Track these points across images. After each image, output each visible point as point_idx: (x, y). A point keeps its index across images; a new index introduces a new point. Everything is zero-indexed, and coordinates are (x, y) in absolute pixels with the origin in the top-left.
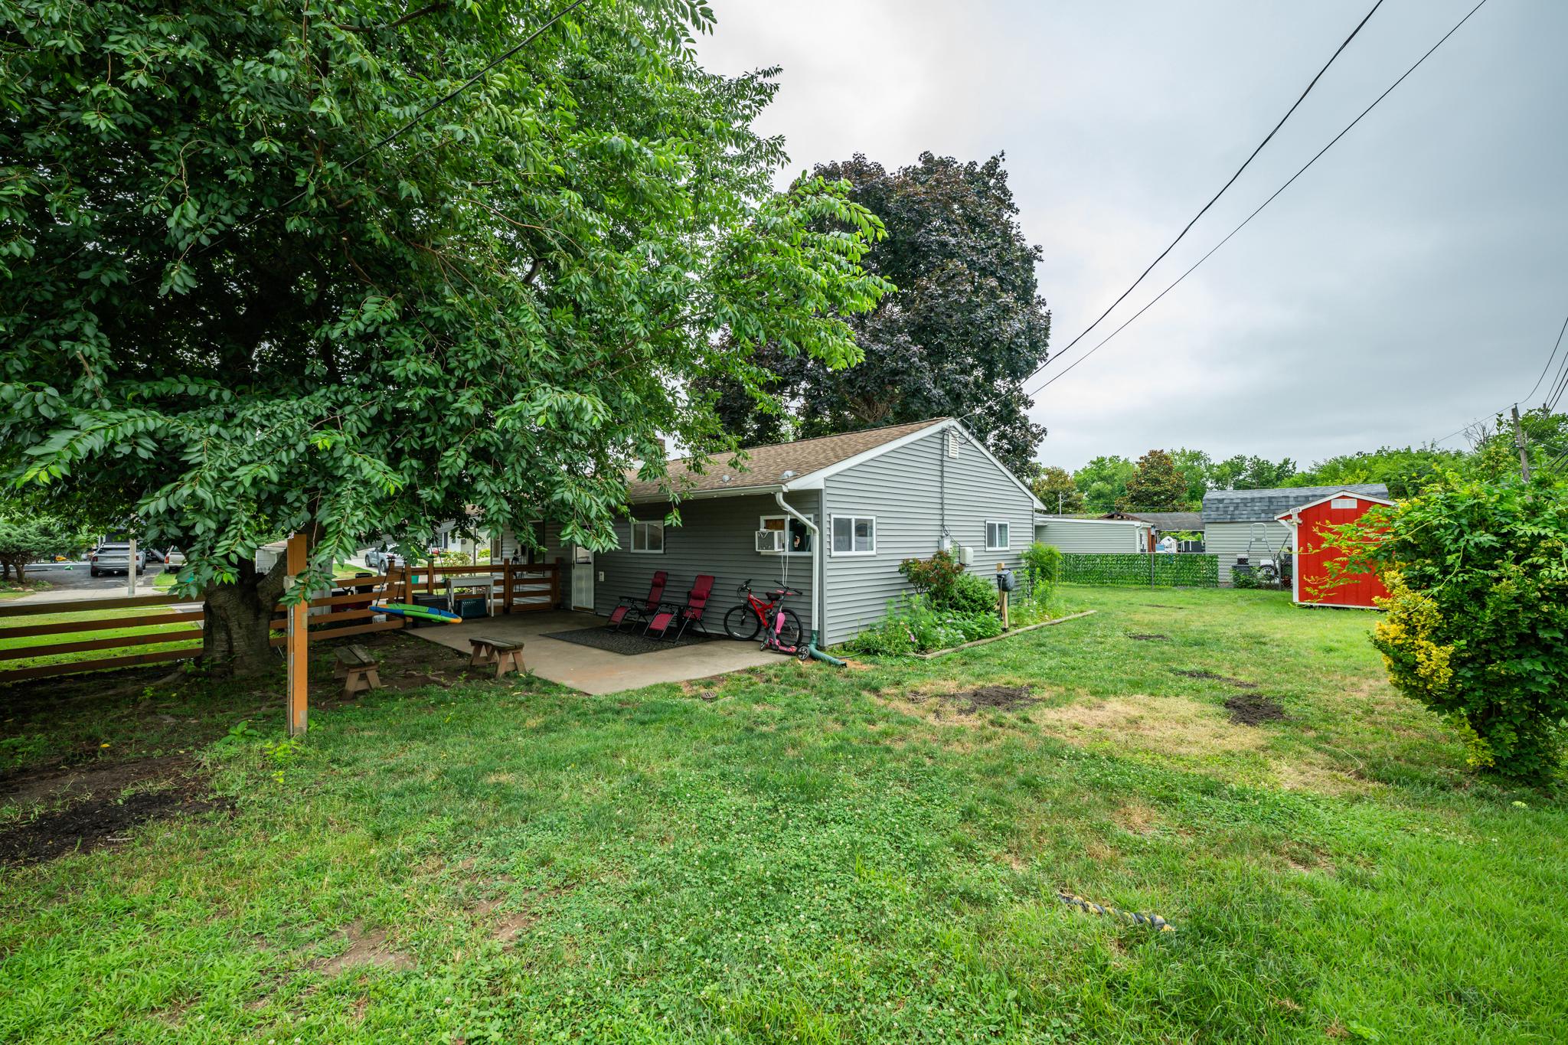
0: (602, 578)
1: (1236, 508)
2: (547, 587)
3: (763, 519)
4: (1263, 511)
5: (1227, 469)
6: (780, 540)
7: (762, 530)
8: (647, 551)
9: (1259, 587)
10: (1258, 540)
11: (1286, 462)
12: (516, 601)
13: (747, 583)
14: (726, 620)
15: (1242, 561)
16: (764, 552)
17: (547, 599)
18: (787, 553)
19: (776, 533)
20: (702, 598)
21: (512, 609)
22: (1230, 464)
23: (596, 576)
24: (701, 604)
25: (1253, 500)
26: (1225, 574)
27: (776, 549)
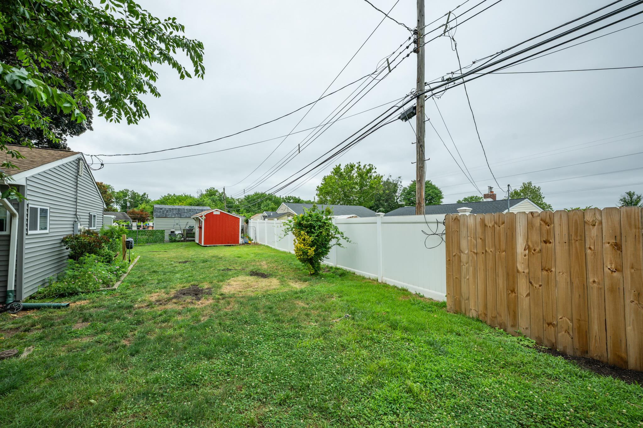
1: (167, 212)
4: (177, 213)
5: (122, 194)
9: (179, 241)
10: (177, 224)
11: (145, 194)
15: (172, 232)
22: (122, 192)
25: (173, 209)
26: (167, 238)
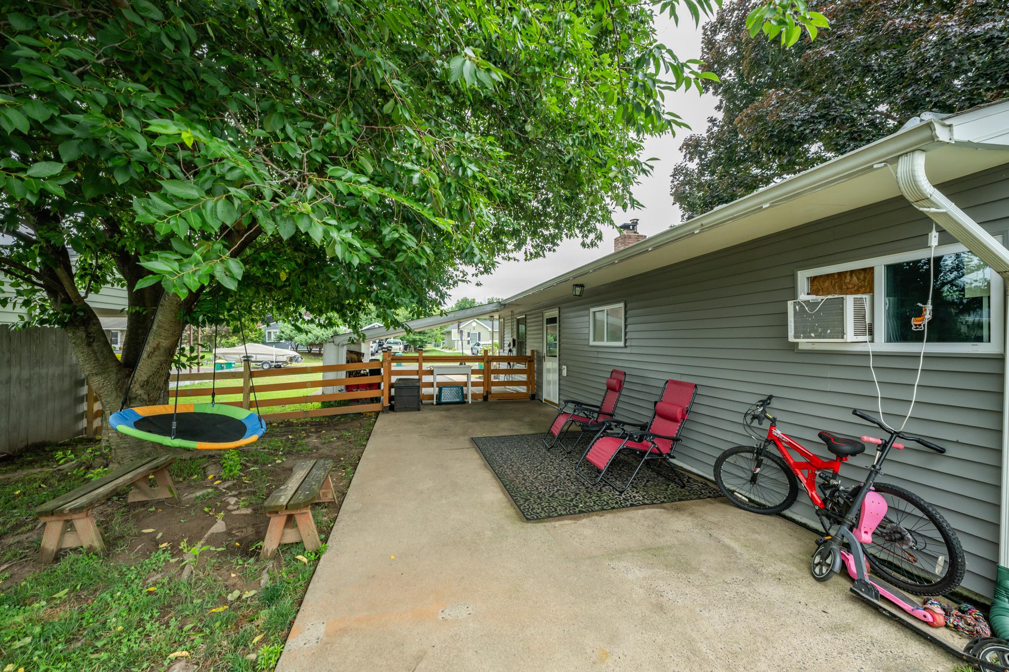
0: (564, 373)
2: (523, 377)
3: (803, 277)
6: (859, 315)
7: (803, 297)
8: (605, 343)
12: (494, 389)
13: (766, 402)
14: (720, 461)
16: (804, 343)
17: (523, 389)
18: (881, 344)
19: (850, 301)
20: (674, 419)
21: (490, 399)
23: (560, 370)
24: (672, 429)
27: (850, 336)
